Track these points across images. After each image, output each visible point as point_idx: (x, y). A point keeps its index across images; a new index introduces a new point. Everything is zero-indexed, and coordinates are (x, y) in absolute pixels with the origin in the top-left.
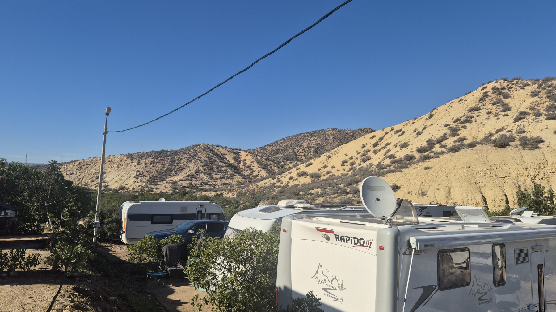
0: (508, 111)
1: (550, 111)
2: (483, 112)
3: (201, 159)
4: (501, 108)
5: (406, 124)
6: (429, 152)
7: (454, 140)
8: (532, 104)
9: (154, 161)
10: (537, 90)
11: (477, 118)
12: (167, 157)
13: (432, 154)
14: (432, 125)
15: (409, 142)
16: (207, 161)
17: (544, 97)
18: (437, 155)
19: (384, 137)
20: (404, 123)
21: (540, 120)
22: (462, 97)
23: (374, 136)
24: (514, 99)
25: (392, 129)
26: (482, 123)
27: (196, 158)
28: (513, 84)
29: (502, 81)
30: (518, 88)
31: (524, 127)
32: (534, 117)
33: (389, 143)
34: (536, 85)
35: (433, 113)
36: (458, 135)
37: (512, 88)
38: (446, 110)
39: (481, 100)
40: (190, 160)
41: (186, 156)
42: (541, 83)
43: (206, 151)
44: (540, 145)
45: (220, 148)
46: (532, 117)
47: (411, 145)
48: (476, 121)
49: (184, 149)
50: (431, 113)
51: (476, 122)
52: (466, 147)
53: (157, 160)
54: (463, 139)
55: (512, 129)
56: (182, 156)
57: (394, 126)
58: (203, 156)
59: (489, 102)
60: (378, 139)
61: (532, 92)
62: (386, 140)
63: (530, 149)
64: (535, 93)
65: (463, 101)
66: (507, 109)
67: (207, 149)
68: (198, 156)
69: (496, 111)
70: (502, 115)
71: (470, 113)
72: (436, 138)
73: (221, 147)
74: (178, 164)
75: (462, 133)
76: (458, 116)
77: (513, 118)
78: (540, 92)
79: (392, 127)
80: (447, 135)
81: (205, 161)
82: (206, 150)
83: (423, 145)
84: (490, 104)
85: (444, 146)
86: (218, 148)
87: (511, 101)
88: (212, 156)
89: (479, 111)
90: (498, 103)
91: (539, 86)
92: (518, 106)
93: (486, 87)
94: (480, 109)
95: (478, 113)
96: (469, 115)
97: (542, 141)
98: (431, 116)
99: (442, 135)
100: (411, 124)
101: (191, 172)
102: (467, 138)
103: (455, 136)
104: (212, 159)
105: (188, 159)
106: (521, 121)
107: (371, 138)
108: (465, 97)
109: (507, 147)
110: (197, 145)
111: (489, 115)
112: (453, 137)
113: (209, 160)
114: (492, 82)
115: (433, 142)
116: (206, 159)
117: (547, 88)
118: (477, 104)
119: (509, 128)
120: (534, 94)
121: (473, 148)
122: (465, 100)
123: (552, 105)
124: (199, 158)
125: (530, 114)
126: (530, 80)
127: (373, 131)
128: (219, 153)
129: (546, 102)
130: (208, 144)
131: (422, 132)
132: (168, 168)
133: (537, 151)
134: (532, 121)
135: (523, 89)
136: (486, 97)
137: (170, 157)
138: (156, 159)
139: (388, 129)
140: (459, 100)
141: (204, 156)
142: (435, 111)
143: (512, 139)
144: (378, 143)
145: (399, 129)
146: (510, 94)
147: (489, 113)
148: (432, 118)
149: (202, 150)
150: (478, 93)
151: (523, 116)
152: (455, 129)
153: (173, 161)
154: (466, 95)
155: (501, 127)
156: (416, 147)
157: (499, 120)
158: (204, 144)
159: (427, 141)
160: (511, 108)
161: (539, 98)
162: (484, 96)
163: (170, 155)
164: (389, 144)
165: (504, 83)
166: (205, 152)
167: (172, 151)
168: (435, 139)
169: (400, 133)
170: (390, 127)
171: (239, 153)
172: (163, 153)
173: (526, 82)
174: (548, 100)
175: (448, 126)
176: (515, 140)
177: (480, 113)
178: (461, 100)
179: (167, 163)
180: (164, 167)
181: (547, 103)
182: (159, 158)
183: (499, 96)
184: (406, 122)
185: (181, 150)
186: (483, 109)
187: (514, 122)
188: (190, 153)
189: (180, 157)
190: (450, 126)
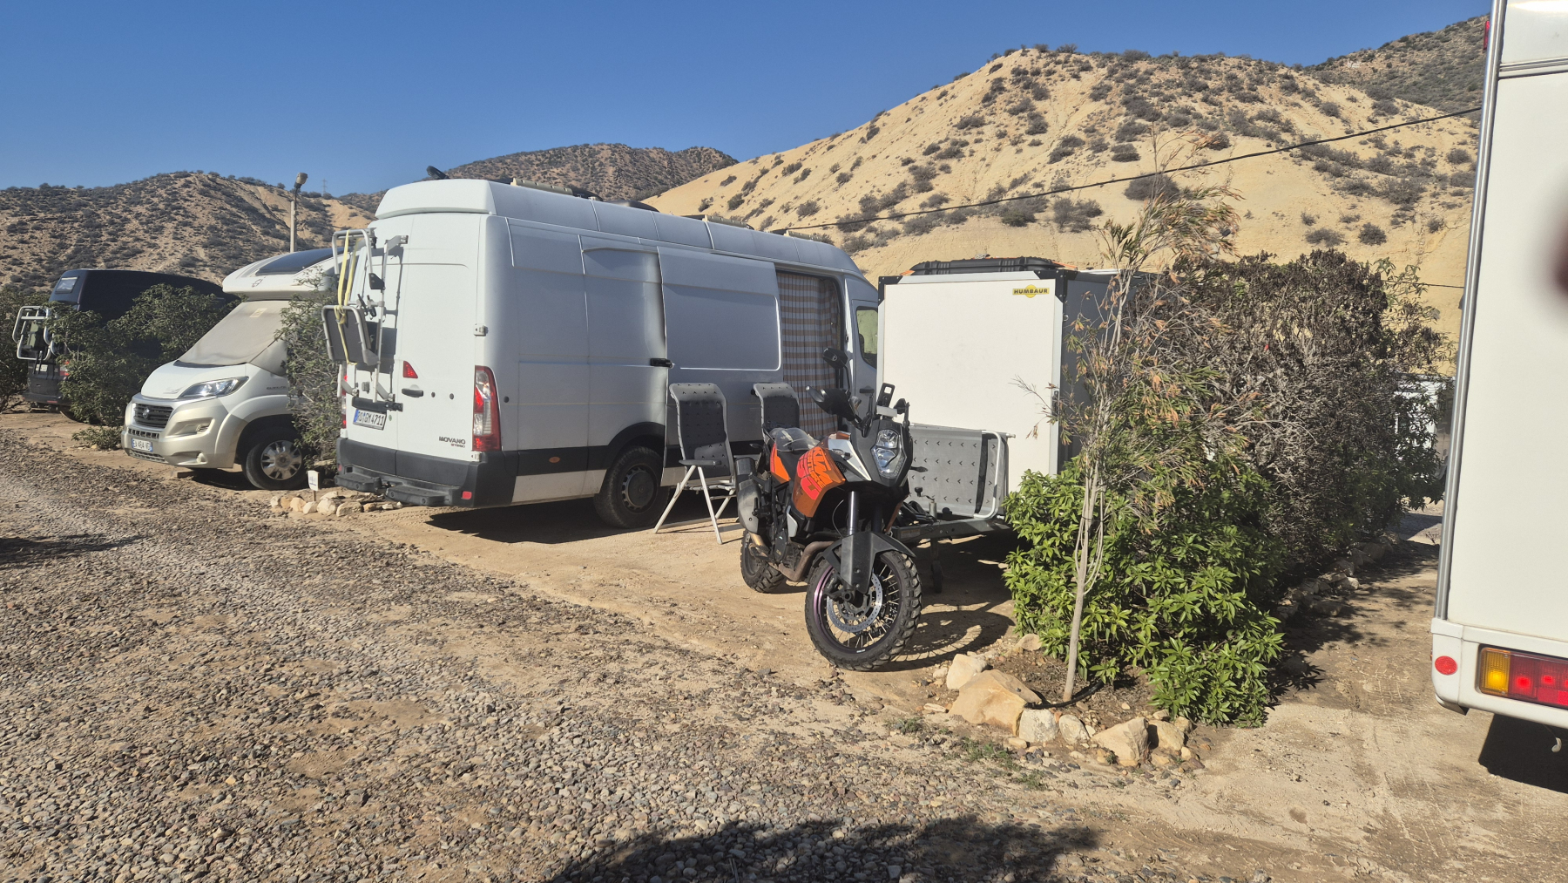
0: (1040, 133)
1: (1123, 140)
2: (989, 131)
3: (196, 224)
4: (1027, 123)
5: (811, 149)
6: (864, 229)
7: (921, 202)
8: (1091, 119)
9: (21, 223)
10: (1106, 82)
11: (976, 147)
12: (70, 210)
13: (871, 237)
14: (874, 157)
15: (819, 199)
16: (219, 230)
17: (1118, 104)
18: (882, 238)
19: (756, 181)
20: (807, 147)
21: (1102, 160)
22: (947, 87)
23: (731, 179)
24: (1056, 103)
25: (779, 162)
26: (984, 159)
27: (180, 218)
28: (1058, 63)
29: (1034, 53)
30: (1067, 75)
31: (1069, 176)
32: (1090, 152)
33: (771, 199)
34: (1104, 71)
35: (878, 124)
36: (931, 189)
37: (1054, 72)
38: (909, 120)
39: (988, 99)
40: (157, 223)
41: (140, 209)
42: (1116, 65)
43: (212, 197)
44: (1094, 221)
45: (260, 189)
46: (1086, 152)
47: (823, 209)
48: (972, 153)
49: (128, 186)
50: (872, 122)
51: (971, 155)
52: (946, 222)
53: (32, 220)
54: (942, 199)
55: (1043, 179)
56: (125, 211)
57: (782, 153)
58: (204, 213)
59: (1003, 106)
60: (742, 186)
61: (1094, 88)
62: (763, 190)
63: (1073, 231)
64: (1101, 91)
65: (948, 97)
66: (1039, 127)
67: (215, 189)
68: (186, 212)
69: (1015, 132)
70: (1027, 143)
71: (962, 131)
72: (881, 194)
73: (263, 185)
74: (114, 237)
75: (941, 184)
76: (934, 140)
77: (1048, 153)
78: (1109, 89)
79: (778, 154)
80: (907, 187)
81: (212, 228)
82: (212, 192)
83: (851, 212)
84: (1005, 111)
85: (897, 217)
86: (251, 188)
87: (1049, 109)
88: (234, 215)
89: (980, 129)
90: (1022, 110)
91: (1112, 72)
92: (1062, 123)
93: (1000, 66)
94: (982, 124)
95: (979, 133)
96: (958, 138)
97: (1098, 212)
98: (873, 132)
99: (895, 186)
100: (825, 149)
101: (167, 263)
102: (949, 197)
103: (923, 191)
104: (235, 222)
105: (147, 223)
106: (1065, 159)
107: (724, 184)
108: (953, 88)
109: (1030, 224)
110: (176, 177)
111: (1001, 140)
112: (919, 192)
113: (225, 227)
114: (1014, 51)
115: (876, 203)
116: (213, 222)
117: (1125, 80)
118: (977, 108)
119: (1038, 179)
120: (1098, 94)
121: (960, 225)
122: (953, 97)
123: (1129, 124)
124: (190, 220)
125: (1084, 143)
126: (1095, 55)
127: (729, 162)
128: (257, 205)
129: (1119, 115)
130: (217, 175)
131: (851, 176)
132: (80, 250)
133: (1086, 233)
134: (1085, 162)
135: (1077, 77)
136: (997, 93)
137: (81, 213)
138: (28, 218)
139: (767, 161)
140: (938, 92)
141: (206, 212)
142: (883, 118)
143: (1039, 203)
144: (743, 198)
145: (795, 163)
146: (1050, 88)
147: (1002, 135)
148: (877, 138)
149: (195, 193)
150: (980, 81)
151: (1070, 149)
152: (924, 174)
153: (92, 225)
154: (956, 82)
155: (1022, 174)
156: (836, 215)
157: (1020, 156)
158: (200, 172)
159: (861, 202)
160: (1047, 125)
161: (1107, 103)
162: (995, 90)
163: (80, 205)
164: (770, 203)
165: (1039, 57)
166: (207, 199)
167: (82, 192)
168: (879, 197)
169: (798, 173)
170: (774, 153)
171: (325, 206)
172: (51, 197)
173: (1086, 59)
174: (1124, 110)
175: (911, 165)
176: (1046, 207)
177: (983, 133)
178: (944, 94)
179: (74, 231)
180: (63, 246)
181: (1121, 119)
182: (42, 215)
183: (1026, 91)
184: (812, 145)
185: (119, 190)
186: (990, 123)
187: (1051, 162)
188: (155, 200)
189: (119, 211)
190: (915, 164)
